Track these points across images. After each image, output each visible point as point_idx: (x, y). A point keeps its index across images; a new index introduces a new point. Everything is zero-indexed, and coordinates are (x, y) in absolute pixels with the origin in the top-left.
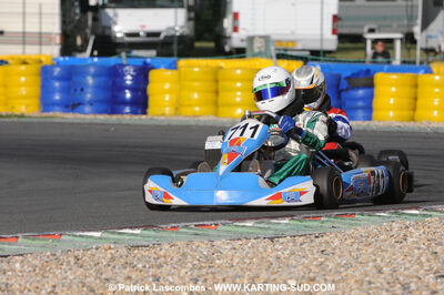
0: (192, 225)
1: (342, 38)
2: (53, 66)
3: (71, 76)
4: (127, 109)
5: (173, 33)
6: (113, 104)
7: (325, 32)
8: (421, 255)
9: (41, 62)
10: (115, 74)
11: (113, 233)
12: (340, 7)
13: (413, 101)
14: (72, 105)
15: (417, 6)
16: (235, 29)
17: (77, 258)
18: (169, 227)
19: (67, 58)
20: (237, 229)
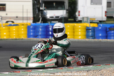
0: (67, 67)
2: (31, 25)
3: (35, 28)
4: (50, 37)
6: (46, 36)
7: (103, 16)
9: (27, 25)
11: (45, 70)
12: (107, 9)
14: (36, 36)
16: (79, 15)
18: (60, 68)
20: (78, 68)
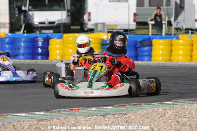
0: (67, 110)
1: (138, 24)
2: (7, 37)
3: (13, 42)
4: (40, 57)
5: (61, 22)
6: (33, 55)
7: (130, 21)
8: (172, 122)
9: (0, 36)
10: (34, 41)
11: (31, 114)
12: (137, 10)
13: (170, 52)
14: (15, 56)
15: (172, 9)
16: (89, 20)
17: (14, 126)
18: (57, 111)
19: (12, 34)
20: (88, 111)
